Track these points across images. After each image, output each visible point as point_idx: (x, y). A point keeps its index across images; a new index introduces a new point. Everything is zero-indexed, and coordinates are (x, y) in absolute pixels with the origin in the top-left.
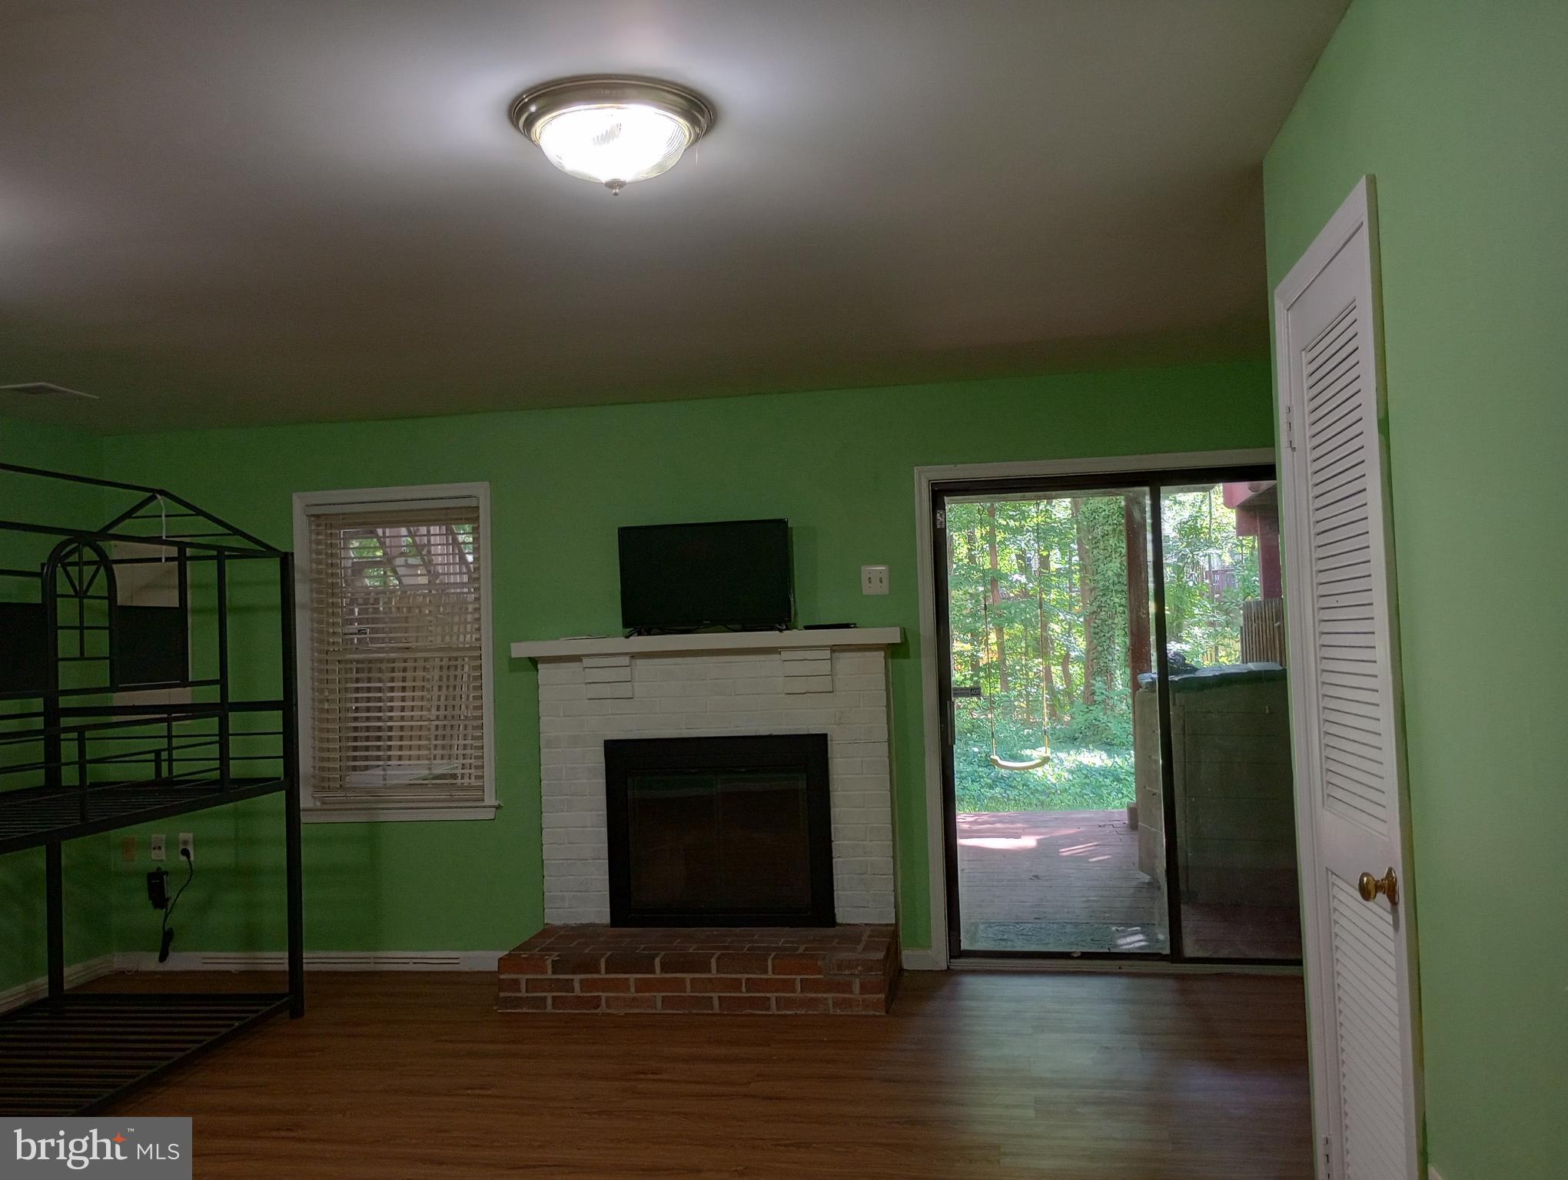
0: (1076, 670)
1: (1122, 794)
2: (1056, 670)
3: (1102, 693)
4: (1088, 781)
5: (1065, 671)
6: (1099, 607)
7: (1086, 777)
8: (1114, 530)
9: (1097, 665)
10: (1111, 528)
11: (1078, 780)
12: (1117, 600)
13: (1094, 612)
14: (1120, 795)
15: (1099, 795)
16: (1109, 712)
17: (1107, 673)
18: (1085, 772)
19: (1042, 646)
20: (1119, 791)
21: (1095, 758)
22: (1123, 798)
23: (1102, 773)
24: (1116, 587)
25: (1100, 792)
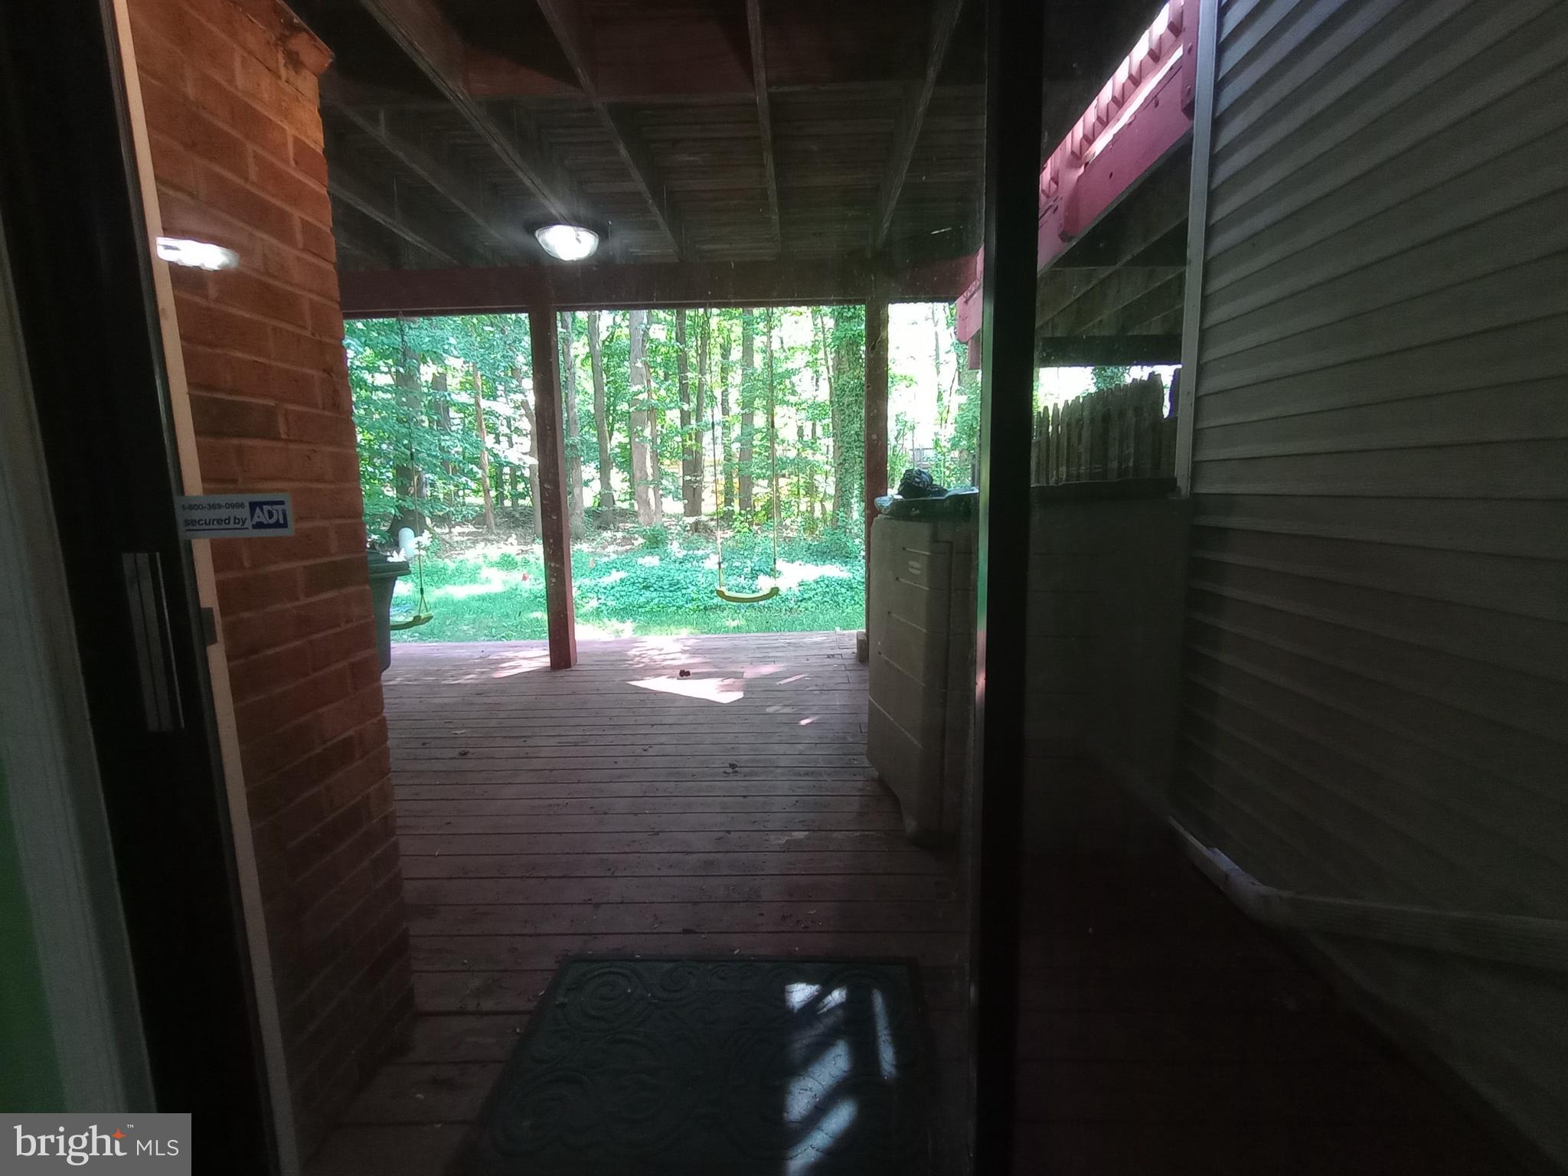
0: (829, 506)
1: (855, 600)
2: (818, 506)
3: (844, 521)
4: (828, 590)
5: (823, 506)
6: (844, 460)
7: (827, 586)
8: (856, 400)
9: (842, 499)
10: (854, 399)
11: (820, 589)
12: (857, 453)
13: (841, 464)
14: (853, 602)
15: (836, 602)
16: (847, 535)
17: (847, 506)
18: (826, 582)
19: (811, 490)
20: (853, 598)
21: (834, 571)
22: (854, 604)
23: (840, 583)
24: (856, 444)
25: (837, 600)
